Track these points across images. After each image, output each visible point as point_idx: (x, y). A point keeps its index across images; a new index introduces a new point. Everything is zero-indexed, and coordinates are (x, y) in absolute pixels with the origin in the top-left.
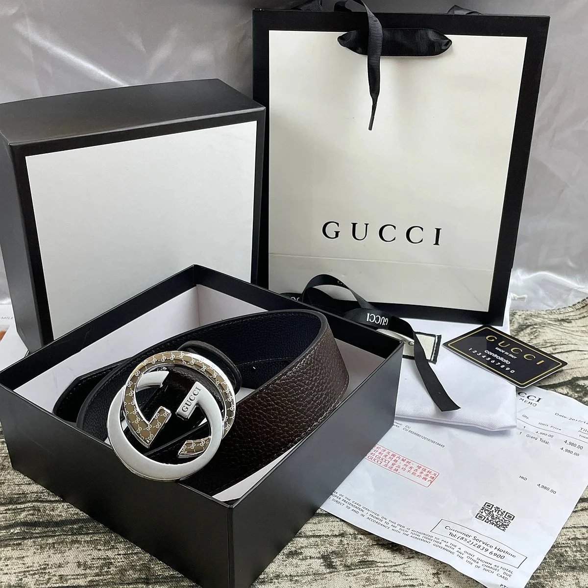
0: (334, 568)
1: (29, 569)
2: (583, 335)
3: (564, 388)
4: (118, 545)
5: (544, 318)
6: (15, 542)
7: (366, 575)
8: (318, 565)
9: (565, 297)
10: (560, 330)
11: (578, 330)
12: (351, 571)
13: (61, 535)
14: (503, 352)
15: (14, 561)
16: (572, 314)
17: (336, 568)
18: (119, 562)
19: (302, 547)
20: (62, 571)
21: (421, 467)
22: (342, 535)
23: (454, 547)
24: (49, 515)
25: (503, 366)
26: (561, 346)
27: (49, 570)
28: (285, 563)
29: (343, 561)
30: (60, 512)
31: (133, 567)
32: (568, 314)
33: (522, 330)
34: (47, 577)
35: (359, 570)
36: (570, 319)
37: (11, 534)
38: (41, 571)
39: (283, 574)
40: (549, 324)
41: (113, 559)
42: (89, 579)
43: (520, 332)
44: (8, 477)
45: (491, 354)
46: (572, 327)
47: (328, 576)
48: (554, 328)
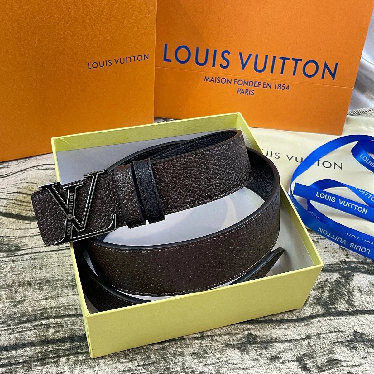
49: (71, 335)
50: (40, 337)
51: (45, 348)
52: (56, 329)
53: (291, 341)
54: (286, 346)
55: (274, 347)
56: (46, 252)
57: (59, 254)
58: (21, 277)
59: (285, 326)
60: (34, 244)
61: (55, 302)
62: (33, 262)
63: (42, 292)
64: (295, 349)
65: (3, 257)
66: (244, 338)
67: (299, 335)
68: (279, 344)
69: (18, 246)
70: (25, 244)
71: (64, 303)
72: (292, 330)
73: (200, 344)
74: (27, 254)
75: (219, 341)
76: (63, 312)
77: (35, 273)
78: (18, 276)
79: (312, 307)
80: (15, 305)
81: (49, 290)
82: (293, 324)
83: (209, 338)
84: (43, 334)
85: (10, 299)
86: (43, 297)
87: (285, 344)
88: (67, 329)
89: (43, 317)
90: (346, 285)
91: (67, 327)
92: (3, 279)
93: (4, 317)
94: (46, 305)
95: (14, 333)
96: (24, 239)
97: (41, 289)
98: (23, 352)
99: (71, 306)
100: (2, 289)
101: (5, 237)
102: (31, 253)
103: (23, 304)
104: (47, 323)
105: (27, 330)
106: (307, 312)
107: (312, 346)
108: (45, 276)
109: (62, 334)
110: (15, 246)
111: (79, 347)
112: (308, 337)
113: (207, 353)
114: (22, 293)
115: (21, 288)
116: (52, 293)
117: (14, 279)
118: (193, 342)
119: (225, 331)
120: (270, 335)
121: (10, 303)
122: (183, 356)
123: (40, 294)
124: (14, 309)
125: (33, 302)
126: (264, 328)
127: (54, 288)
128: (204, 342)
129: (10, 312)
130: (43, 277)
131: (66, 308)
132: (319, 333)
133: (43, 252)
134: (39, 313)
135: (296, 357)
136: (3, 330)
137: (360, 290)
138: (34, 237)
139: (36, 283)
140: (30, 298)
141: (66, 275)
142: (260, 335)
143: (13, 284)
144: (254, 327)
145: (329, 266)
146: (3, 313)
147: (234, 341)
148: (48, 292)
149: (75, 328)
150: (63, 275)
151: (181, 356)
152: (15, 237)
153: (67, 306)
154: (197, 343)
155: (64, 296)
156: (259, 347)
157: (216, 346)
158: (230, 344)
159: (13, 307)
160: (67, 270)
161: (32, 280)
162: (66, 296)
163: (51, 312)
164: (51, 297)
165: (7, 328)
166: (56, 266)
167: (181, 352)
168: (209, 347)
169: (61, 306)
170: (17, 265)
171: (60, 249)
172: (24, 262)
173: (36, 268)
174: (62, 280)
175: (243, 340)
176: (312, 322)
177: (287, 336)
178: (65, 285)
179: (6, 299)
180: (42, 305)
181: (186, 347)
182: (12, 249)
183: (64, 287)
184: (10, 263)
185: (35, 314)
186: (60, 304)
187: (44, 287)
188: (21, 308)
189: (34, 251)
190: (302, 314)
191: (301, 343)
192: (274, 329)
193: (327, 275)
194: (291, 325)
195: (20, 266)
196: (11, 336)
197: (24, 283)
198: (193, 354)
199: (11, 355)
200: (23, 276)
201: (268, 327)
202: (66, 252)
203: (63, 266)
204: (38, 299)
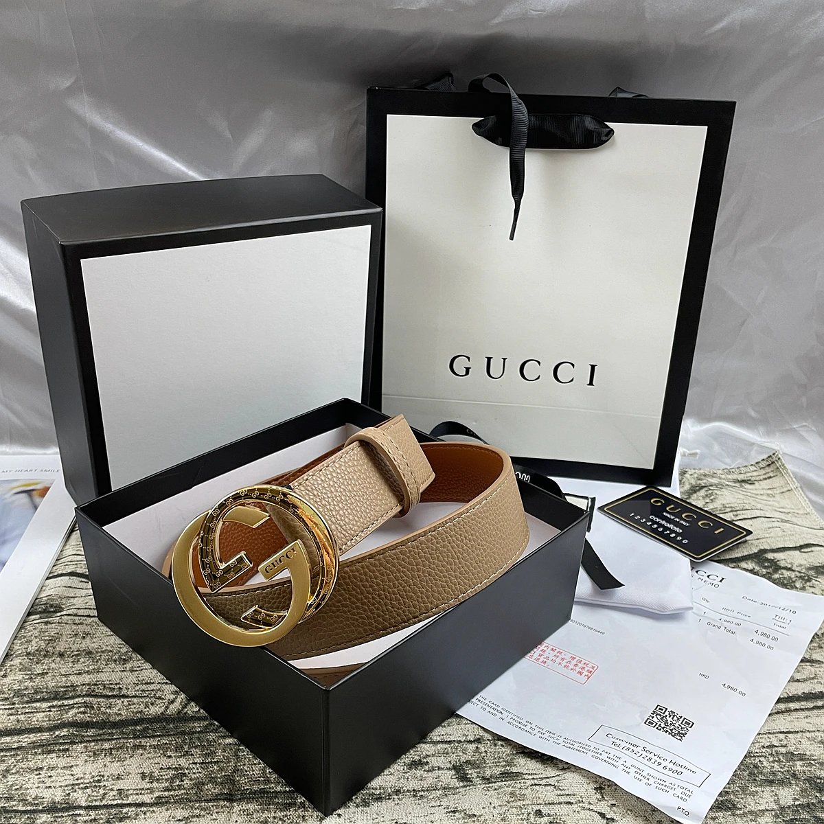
0: (469, 781)
1: (79, 781)
2: (769, 499)
3: (749, 562)
4: (194, 751)
5: (720, 478)
6: (61, 748)
7: (510, 789)
8: (448, 777)
9: (745, 453)
10: (740, 492)
11: (762, 493)
12: (491, 785)
13: (120, 738)
14: (672, 517)
15: (59, 771)
16: (754, 474)
17: (471, 782)
18: (194, 773)
19: (428, 756)
20: (121, 785)
21: (575, 658)
22: (478, 741)
23: (618, 760)
24: (105, 713)
25: (673, 535)
26: (744, 512)
27: (105, 783)
28: (406, 775)
29: (480, 773)
30: (119, 710)
31: (212, 780)
32: (751, 474)
33: (695, 492)
34: (102, 791)
35: (501, 783)
36: (753, 479)
37: (55, 737)
38: (94, 784)
39: (405, 788)
40: (728, 485)
41: (187, 769)
42: (157, 794)
43: (692, 494)
44: (53, 665)
45: (658, 520)
46: (756, 490)
47: (462, 790)
48: (734, 490)
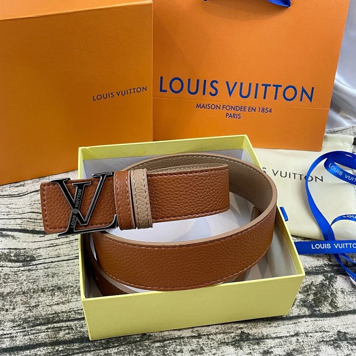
49: (80, 336)
50: (52, 338)
51: (57, 348)
52: (67, 331)
53: (281, 338)
54: (277, 342)
55: (266, 343)
56: (58, 261)
57: (69, 263)
58: (35, 284)
59: (275, 324)
60: (47, 255)
61: (66, 307)
62: (46, 271)
63: (54, 298)
64: (285, 345)
65: (19, 267)
66: (237, 336)
67: (288, 332)
68: (270, 341)
69: (33, 257)
70: (39, 255)
71: (74, 307)
72: (281, 328)
73: (197, 342)
74: (41, 264)
75: (215, 340)
76: (73, 316)
77: (48, 280)
78: (33, 283)
79: (299, 308)
80: (30, 309)
81: (61, 296)
82: (283, 322)
83: (205, 337)
84: (54, 336)
85: (25, 304)
86: (55, 303)
87: (276, 340)
88: (76, 331)
89: (55, 321)
90: (330, 287)
91: (76, 330)
92: (19, 286)
93: (20, 320)
94: (58, 310)
95: (28, 335)
96: (38, 250)
97: (53, 295)
98: (36, 351)
99: (80, 311)
100: (19, 296)
101: (21, 249)
102: (45, 263)
103: (37, 309)
104: (59, 326)
105: (40, 332)
106: (295, 312)
107: (300, 343)
108: (57, 283)
109: (72, 335)
110: (30, 257)
111: (87, 347)
112: (297, 334)
113: (204, 350)
114: (36, 299)
115: (35, 294)
116: (63, 299)
117: (30, 286)
118: (191, 341)
119: (220, 330)
120: (262, 333)
121: (26, 308)
122: (182, 352)
123: (52, 299)
124: (29, 314)
125: (46, 307)
126: (255, 326)
127: (64, 294)
128: (201, 341)
129: (25, 316)
130: (55, 285)
131: (75, 312)
132: (307, 332)
133: (55, 262)
134: (51, 317)
135: (286, 352)
136: (19, 332)
137: (342, 291)
138: (47, 248)
139: (49, 290)
140: (43, 303)
141: (76, 282)
142: (252, 333)
143: (28, 291)
144: (246, 326)
145: (314, 268)
146: (18, 317)
147: (229, 339)
148: (60, 298)
149: (84, 330)
150: (73, 282)
151: (180, 353)
152: (30, 249)
153: (77, 310)
154: (194, 341)
155: (74, 301)
156: (251, 343)
157: (212, 344)
158: (225, 342)
159: (28, 311)
160: (76, 278)
161: (45, 287)
162: (75, 301)
163: (63, 316)
164: (63, 302)
165: (22, 330)
166: (67, 274)
167: (180, 349)
168: (206, 345)
169: (71, 310)
170: (32, 274)
171: (70, 258)
172: (38, 271)
173: (49, 276)
174: (72, 286)
175: (237, 338)
176: (300, 321)
177: (278, 334)
178: (75, 291)
179: (22, 304)
180: (54, 310)
181: (185, 345)
182: (28, 260)
183: (74, 293)
184: (26, 272)
185: (48, 318)
186: (70, 309)
187: (56, 294)
188: (35, 312)
189: (47, 261)
190: (290, 314)
191: (290, 339)
192: (265, 327)
193: (312, 278)
194: (280, 323)
195: (35, 274)
196: (26, 337)
197: (38, 289)
198: (191, 351)
199: (25, 354)
200: (37, 283)
201: (259, 325)
202: (76, 261)
203: (73, 274)
204: (50, 304)
